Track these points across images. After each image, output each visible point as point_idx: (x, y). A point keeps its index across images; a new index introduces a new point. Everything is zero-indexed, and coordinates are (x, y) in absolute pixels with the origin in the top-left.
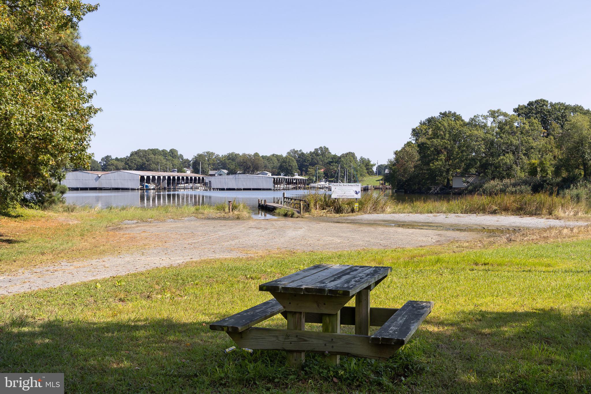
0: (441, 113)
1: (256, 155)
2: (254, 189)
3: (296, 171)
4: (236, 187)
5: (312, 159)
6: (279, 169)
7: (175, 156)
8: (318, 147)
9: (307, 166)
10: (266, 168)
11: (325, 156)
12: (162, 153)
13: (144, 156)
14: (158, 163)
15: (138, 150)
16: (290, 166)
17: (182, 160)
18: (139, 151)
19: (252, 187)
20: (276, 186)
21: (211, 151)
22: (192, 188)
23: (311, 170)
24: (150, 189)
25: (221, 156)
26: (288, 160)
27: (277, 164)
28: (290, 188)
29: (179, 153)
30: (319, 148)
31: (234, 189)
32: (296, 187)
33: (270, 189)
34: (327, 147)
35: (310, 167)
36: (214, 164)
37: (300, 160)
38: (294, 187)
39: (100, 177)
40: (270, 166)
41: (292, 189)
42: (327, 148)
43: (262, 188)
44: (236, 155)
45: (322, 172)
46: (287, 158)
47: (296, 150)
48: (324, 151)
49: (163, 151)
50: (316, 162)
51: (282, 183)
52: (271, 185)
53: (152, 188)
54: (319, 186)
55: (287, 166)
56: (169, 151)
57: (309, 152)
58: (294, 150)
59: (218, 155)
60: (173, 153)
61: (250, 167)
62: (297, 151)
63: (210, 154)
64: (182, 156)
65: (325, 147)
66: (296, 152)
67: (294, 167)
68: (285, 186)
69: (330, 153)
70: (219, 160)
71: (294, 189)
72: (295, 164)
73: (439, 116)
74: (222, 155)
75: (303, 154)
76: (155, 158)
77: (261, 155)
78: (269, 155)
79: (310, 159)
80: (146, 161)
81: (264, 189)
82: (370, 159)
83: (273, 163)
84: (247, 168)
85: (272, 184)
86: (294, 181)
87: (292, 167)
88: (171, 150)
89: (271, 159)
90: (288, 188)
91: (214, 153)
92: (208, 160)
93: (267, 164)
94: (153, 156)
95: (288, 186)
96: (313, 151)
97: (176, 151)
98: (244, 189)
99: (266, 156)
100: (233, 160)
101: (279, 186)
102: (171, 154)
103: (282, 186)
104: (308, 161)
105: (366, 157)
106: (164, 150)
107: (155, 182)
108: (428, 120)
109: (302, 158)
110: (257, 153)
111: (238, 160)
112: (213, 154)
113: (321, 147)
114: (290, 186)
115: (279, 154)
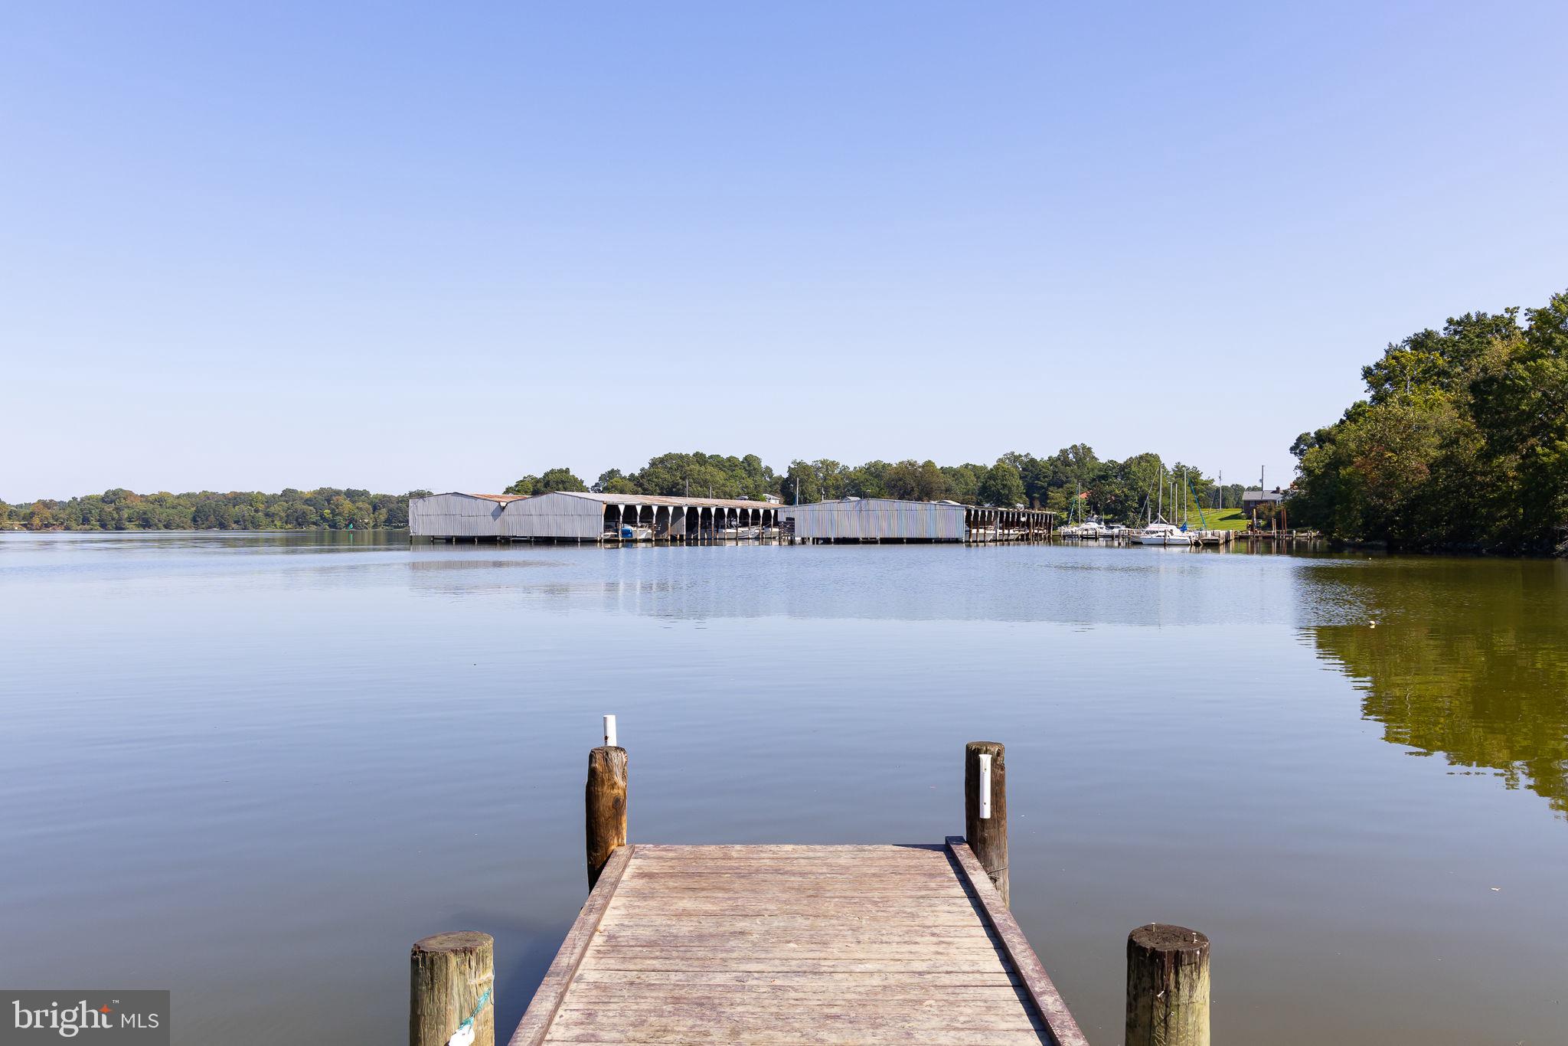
0: (1450, 321)
1: (929, 464)
2: (912, 541)
3: (1021, 498)
4: (861, 536)
5: (1055, 473)
6: (979, 494)
7: (755, 469)
8: (1068, 447)
9: (1043, 487)
10: (948, 493)
11: (1084, 465)
12: (727, 464)
13: (680, 467)
14: (706, 481)
15: (666, 456)
16: (1004, 486)
17: (770, 478)
18: (669, 457)
19: (905, 535)
20: (974, 531)
21: (831, 459)
22: (757, 538)
23: (1057, 495)
24: (636, 541)
25: (852, 469)
26: (1000, 473)
27: (974, 484)
28: (1011, 537)
29: (763, 465)
30: (1072, 448)
31: (854, 541)
32: (1027, 535)
33: (957, 541)
34: (1088, 445)
35: (1051, 488)
36: (837, 488)
37: (1026, 477)
38: (1022, 535)
39: (504, 508)
40: (958, 489)
41: (1017, 540)
42: (1089, 449)
43: (933, 536)
44: (884, 466)
45: (1085, 500)
46: (998, 469)
47: (1016, 454)
48: (1083, 454)
49: (729, 459)
50: (1064, 479)
51: (990, 523)
52: (959, 530)
53: (643, 537)
54: (1085, 533)
55: (1000, 486)
56: (741, 460)
57: (1046, 458)
58: (1013, 453)
59: (846, 468)
60: (750, 464)
61: (913, 490)
62: (1020, 456)
63: (828, 465)
64: (771, 470)
65: (1084, 447)
66: (1016, 458)
67: (1014, 489)
68: (999, 531)
69: (1096, 459)
70: (848, 478)
71: (1022, 540)
72: (1017, 483)
73: (1446, 329)
74: (855, 468)
75: (1033, 461)
76: (699, 471)
77: (939, 467)
78: (956, 464)
79: (1050, 473)
80: (681, 478)
81: (939, 541)
82: (1200, 469)
83: (967, 484)
84: (905, 492)
85: (963, 526)
86: (1023, 519)
87: (1010, 489)
88: (746, 458)
89: (962, 475)
90: (1005, 537)
91: (838, 464)
92: (825, 479)
93: (953, 484)
94: (697, 467)
95: (1006, 532)
96: (1055, 454)
97: (758, 460)
98: (886, 541)
99: (951, 468)
100: (878, 476)
101: (981, 531)
102: (746, 465)
103: (991, 532)
104: (1045, 477)
105: (1189, 463)
106: (731, 457)
107: (651, 522)
108: (1412, 341)
109: (1031, 471)
110: (930, 461)
111: (886, 476)
112: (834, 464)
113: (1075, 446)
114: (1011, 531)
115: (979, 464)
